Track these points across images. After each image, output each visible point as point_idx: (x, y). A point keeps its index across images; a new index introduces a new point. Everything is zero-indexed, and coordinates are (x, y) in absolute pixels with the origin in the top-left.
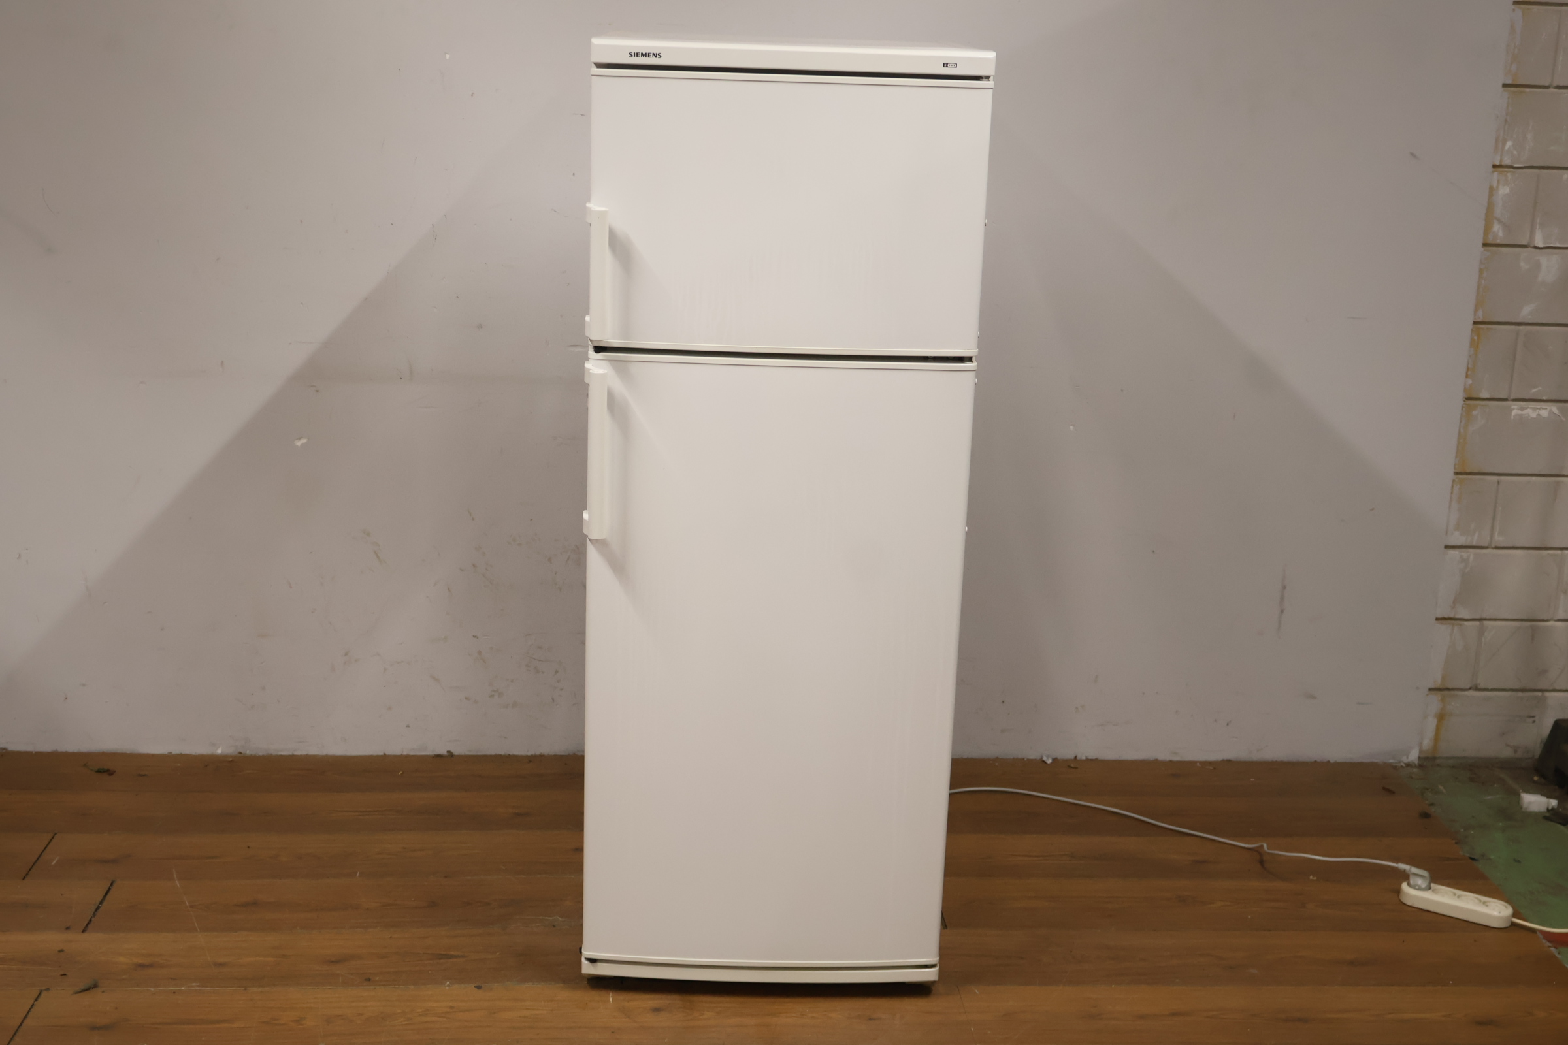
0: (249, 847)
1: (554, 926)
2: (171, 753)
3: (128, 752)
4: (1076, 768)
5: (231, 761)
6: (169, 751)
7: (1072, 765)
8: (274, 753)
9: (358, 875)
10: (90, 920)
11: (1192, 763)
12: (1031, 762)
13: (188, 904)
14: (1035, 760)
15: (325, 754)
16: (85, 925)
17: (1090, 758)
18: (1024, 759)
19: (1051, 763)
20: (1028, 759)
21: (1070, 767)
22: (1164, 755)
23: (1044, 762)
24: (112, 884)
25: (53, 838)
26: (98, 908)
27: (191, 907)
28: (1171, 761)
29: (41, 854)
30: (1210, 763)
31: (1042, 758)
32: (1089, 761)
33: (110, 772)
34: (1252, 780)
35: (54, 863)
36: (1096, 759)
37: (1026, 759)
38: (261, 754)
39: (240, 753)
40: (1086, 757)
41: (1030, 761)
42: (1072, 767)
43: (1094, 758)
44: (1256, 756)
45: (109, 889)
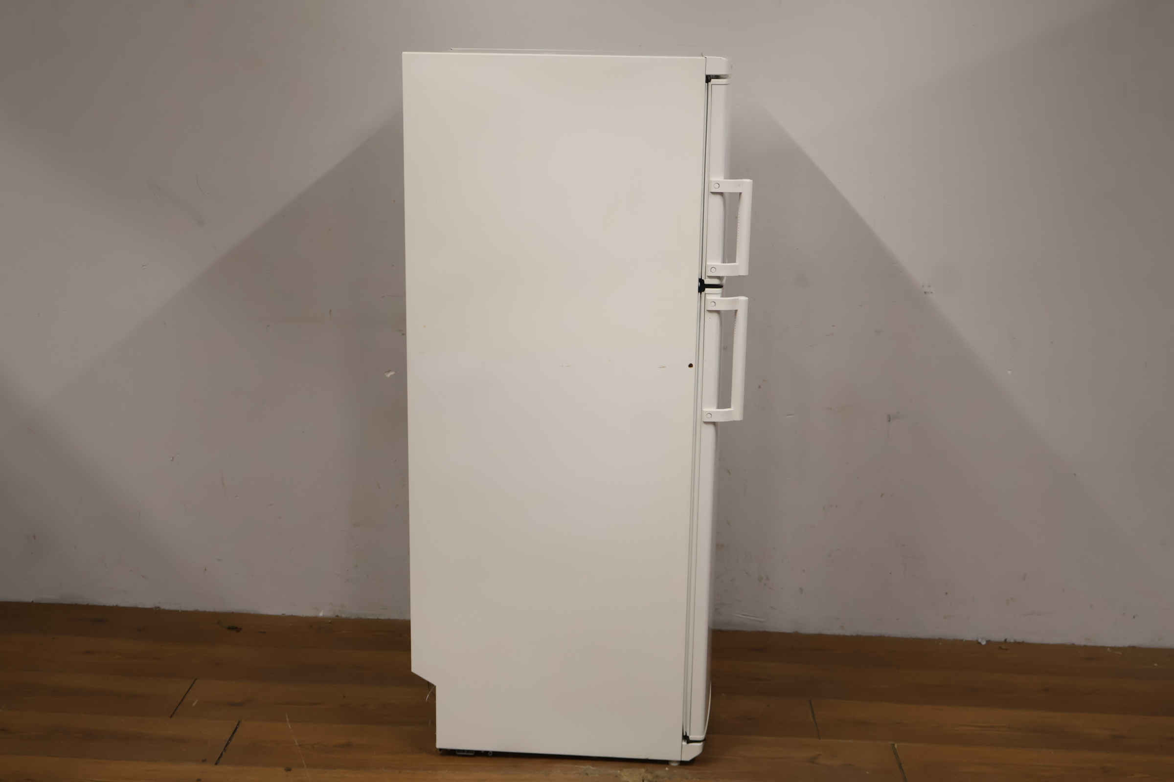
0: (344, 696)
1: (587, 774)
2: (284, 614)
3: (252, 613)
4: (1006, 649)
5: (331, 622)
7: (1003, 647)
8: (363, 617)
9: (430, 723)
10: (222, 754)
11: (1104, 648)
12: (969, 643)
13: (297, 744)
14: (972, 641)
15: (402, 619)
16: (218, 758)
17: (1017, 641)
18: (962, 640)
19: (985, 645)
21: (1001, 648)
22: (1079, 641)
23: (980, 643)
24: (238, 725)
25: (194, 683)
26: (227, 744)
27: (300, 746)
28: (1085, 646)
29: (185, 696)
30: (1119, 649)
31: (977, 640)
32: (1017, 644)
33: (238, 629)
34: (1155, 664)
35: (194, 704)
36: (1023, 643)
37: (964, 641)
38: (353, 617)
39: (337, 616)
40: (1015, 640)
41: (967, 642)
42: (1003, 649)
43: (1020, 640)
44: (1158, 644)
45: (236, 728)
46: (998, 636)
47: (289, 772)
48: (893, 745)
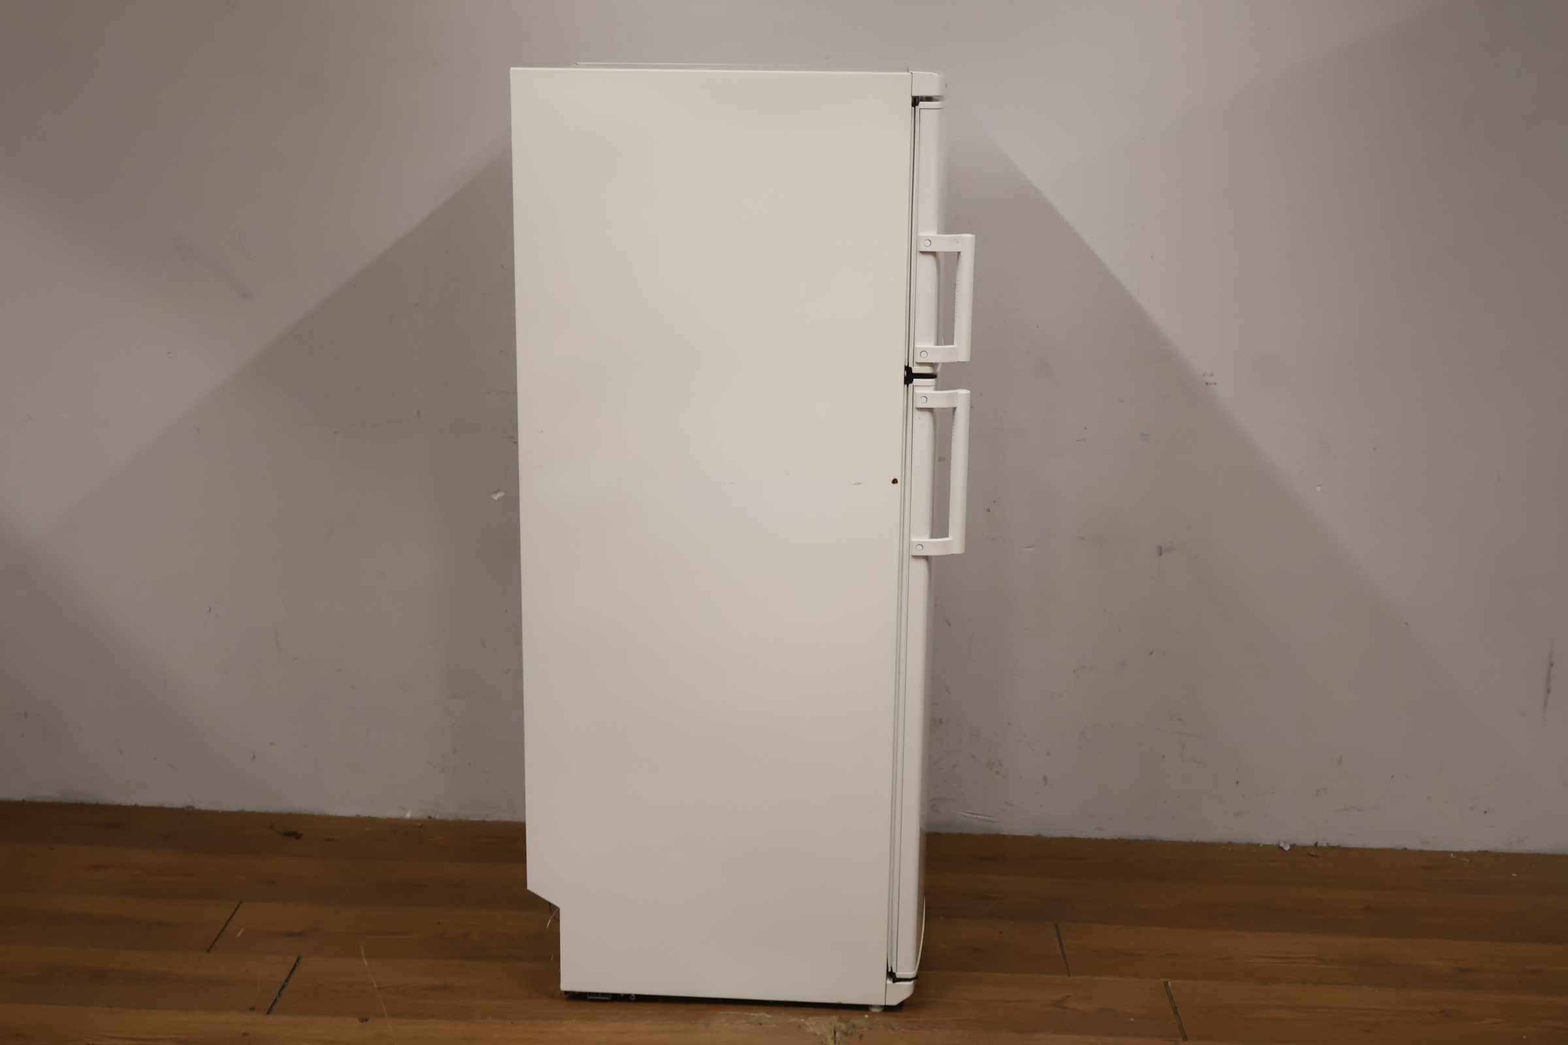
0: (439, 923)
1: (761, 1024)
2: (359, 815)
3: (316, 814)
4: (1317, 856)
5: (421, 826)
6: (358, 813)
7: (1313, 853)
8: (465, 818)
9: (552, 958)
10: (276, 1000)
11: (1445, 854)
12: (1267, 848)
13: (376, 986)
14: (1272, 845)
15: (516, 821)
16: (270, 1005)
17: (1332, 845)
18: (1259, 845)
19: (1289, 850)
20: (1264, 845)
21: (1309, 854)
22: (1413, 844)
23: (1281, 848)
24: (297, 961)
25: (238, 907)
26: (284, 986)
27: (379, 988)
28: (1421, 851)
29: (226, 924)
30: (1465, 854)
31: (1279, 845)
32: (1331, 848)
33: (297, 836)
34: (1514, 875)
35: (239, 935)
36: (1339, 847)
37: (1261, 845)
38: (451, 819)
39: (430, 817)
40: (1327, 844)
41: (1266, 846)
42: (1312, 856)
43: (1336, 845)
44: (1516, 848)
45: (295, 966)
46: (1306, 839)
47: (364, 1023)
48: (1167, 983)
